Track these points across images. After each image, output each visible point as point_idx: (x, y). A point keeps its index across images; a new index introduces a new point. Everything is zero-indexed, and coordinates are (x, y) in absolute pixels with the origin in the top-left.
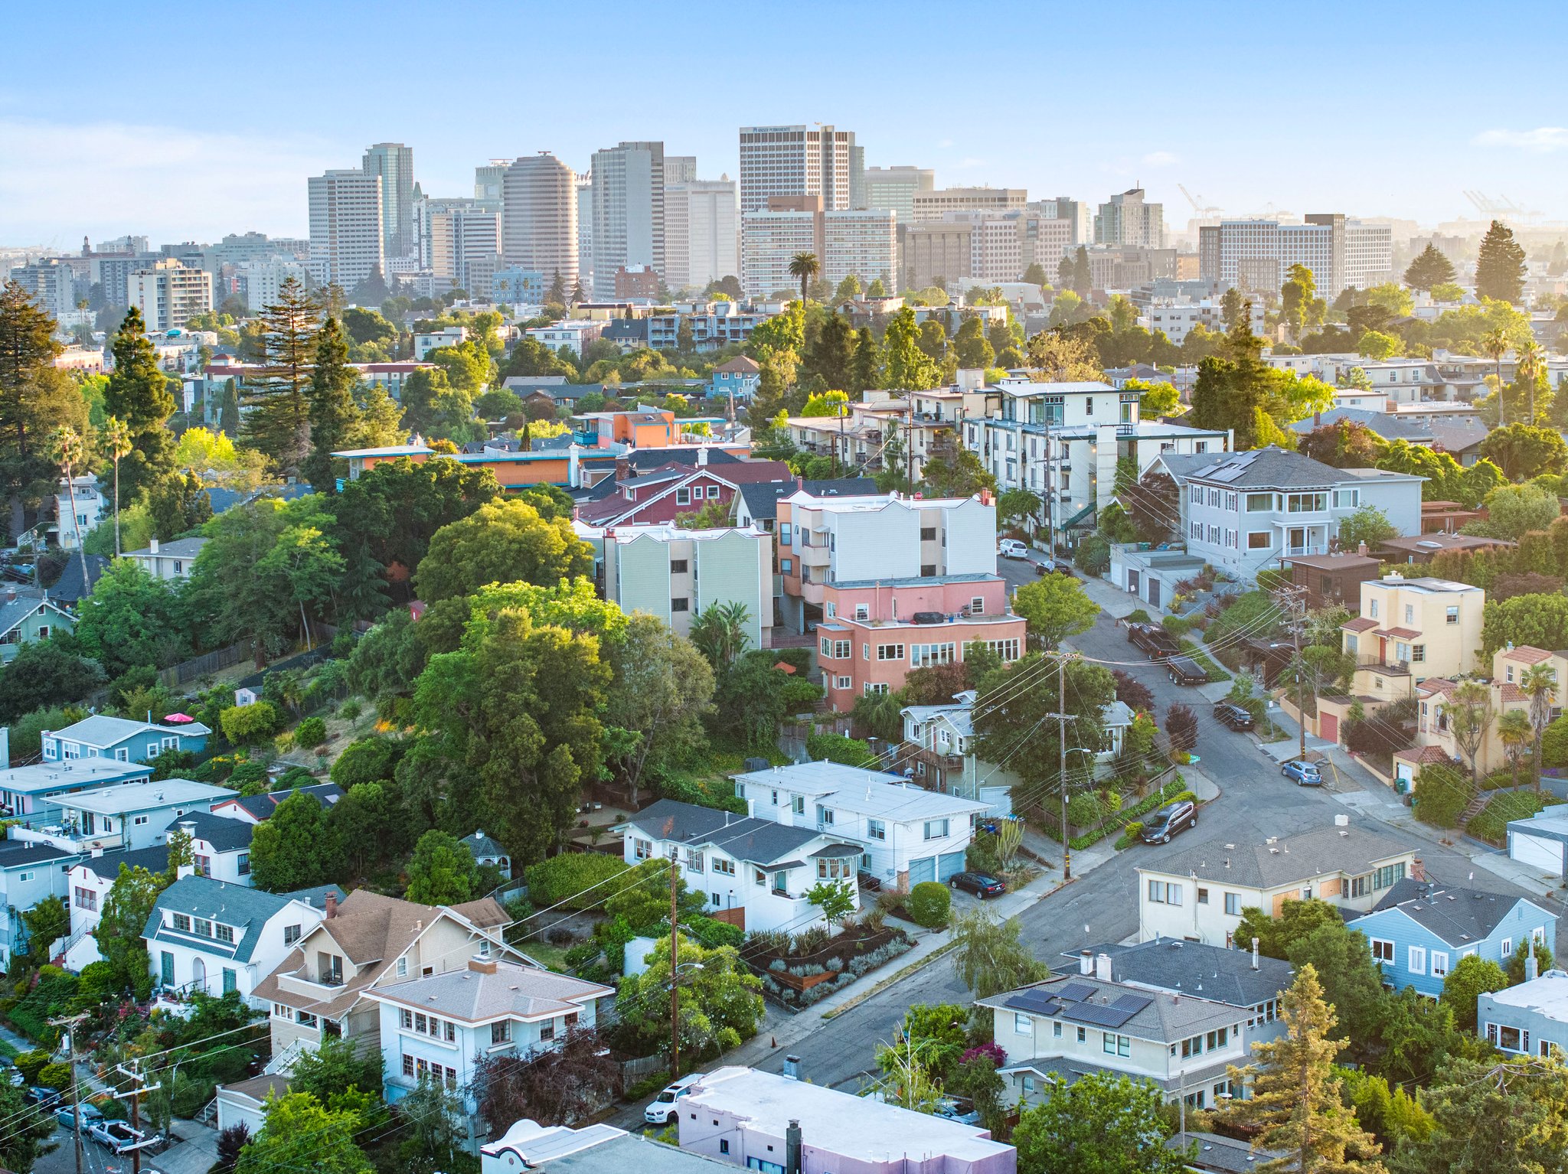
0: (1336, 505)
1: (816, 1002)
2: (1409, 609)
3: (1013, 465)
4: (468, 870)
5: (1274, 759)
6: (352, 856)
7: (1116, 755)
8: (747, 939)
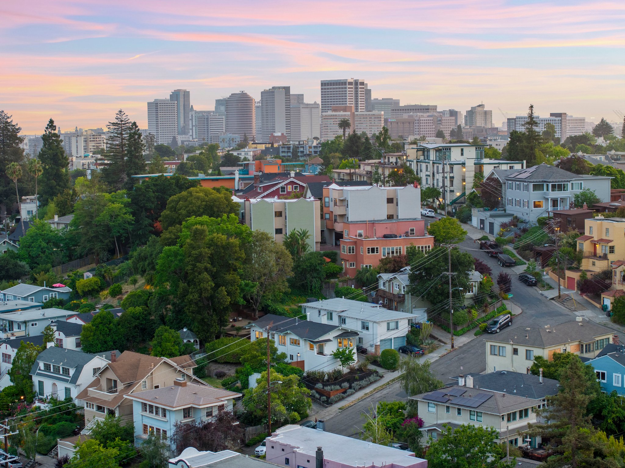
0: (572, 189)
1: (336, 402)
2: (607, 230)
3: (429, 177)
4: (178, 344)
5: (546, 297)
6: (128, 340)
7: (475, 295)
8: (305, 374)
